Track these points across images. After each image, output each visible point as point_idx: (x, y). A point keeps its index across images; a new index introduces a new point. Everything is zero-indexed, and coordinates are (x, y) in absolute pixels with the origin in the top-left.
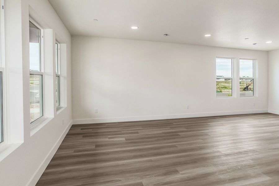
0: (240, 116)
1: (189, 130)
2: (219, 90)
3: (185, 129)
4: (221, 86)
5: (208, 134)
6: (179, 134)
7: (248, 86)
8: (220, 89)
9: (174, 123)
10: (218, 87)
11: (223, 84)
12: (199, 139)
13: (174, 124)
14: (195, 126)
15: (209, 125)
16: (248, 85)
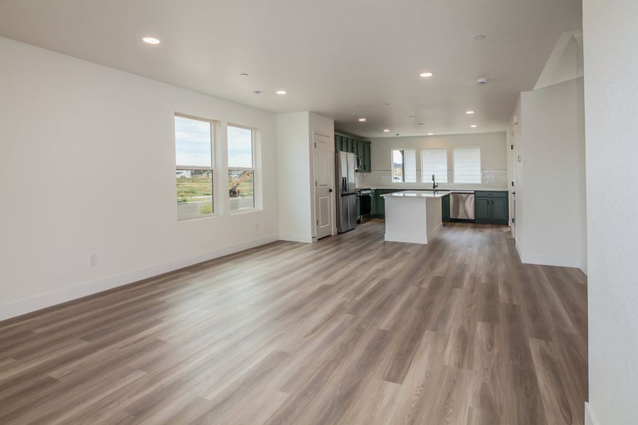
0: (232, 259)
1: (97, 341)
2: (180, 198)
3: (85, 344)
4: (184, 190)
5: (159, 338)
6: (53, 374)
7: (236, 187)
8: (182, 196)
9: (37, 328)
10: (178, 193)
11: (187, 184)
12: (133, 370)
13: (38, 331)
14: (116, 319)
15: (163, 302)
16: (235, 185)
